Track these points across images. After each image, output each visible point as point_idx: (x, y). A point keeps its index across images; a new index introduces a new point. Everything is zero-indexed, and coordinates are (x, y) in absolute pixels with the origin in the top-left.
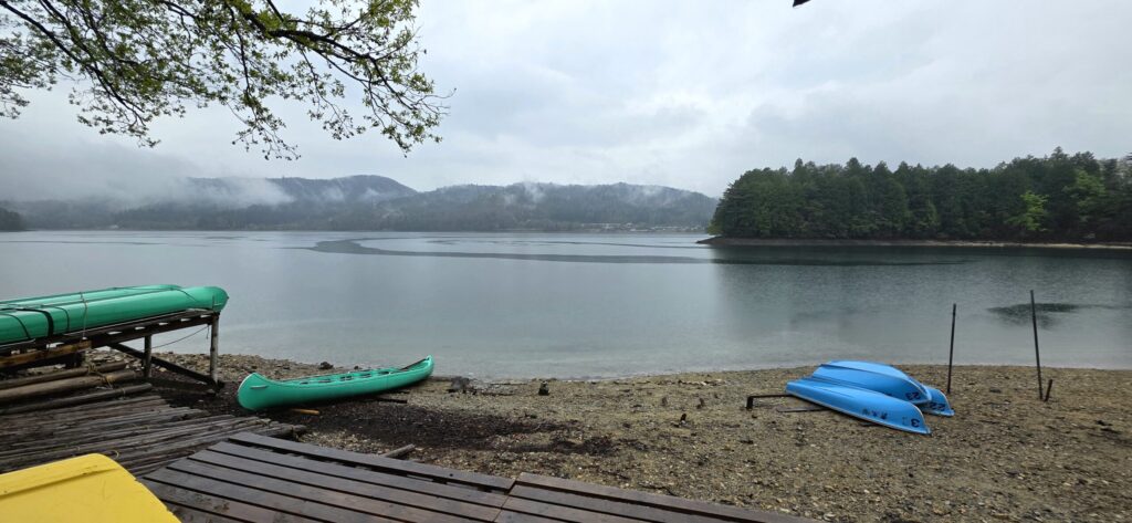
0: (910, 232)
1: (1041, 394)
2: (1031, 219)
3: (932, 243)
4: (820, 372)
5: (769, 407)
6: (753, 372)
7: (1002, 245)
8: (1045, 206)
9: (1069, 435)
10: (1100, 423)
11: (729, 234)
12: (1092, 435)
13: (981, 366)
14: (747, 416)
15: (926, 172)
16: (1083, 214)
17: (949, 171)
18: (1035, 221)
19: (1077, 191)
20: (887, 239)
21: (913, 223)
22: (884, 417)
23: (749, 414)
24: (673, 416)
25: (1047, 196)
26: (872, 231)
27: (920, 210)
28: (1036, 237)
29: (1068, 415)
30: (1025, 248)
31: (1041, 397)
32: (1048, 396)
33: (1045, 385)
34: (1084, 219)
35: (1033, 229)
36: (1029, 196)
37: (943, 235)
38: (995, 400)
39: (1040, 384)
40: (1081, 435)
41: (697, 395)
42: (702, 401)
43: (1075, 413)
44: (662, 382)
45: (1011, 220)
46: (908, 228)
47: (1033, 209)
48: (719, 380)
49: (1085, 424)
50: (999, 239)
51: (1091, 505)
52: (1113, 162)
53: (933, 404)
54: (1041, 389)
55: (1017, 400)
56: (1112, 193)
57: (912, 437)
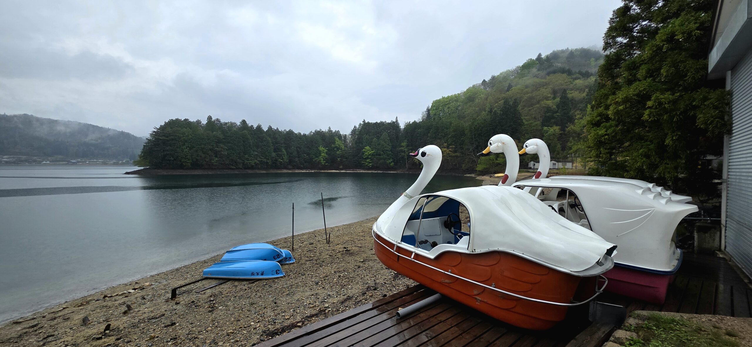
0: (276, 165)
1: (327, 241)
2: (322, 159)
3: (285, 171)
4: (226, 256)
5: (189, 292)
6: (177, 270)
7: (313, 171)
8: (327, 153)
9: (336, 257)
10: (345, 248)
11: (157, 166)
12: (342, 254)
13: (306, 233)
14: (172, 305)
15: (281, 132)
16: (338, 157)
17: (290, 133)
18: (324, 160)
19: (336, 147)
20: (264, 169)
21: (276, 160)
22: (262, 274)
23: (174, 302)
24: (95, 331)
25: (327, 148)
26: (256, 164)
27: (279, 153)
28: (324, 168)
29: (335, 248)
30: (321, 172)
31: (327, 242)
32: (329, 241)
33: (328, 236)
34: (339, 159)
35: (323, 164)
36: (321, 148)
37: (290, 167)
38: (311, 249)
39: (326, 236)
40: (339, 255)
41: (124, 303)
42: (129, 307)
43: (337, 246)
44: (84, 303)
45: (315, 159)
46: (274, 163)
47: (323, 154)
48: (147, 284)
49: (341, 250)
50: (311, 169)
51: (342, 286)
52: (346, 135)
53: (286, 259)
54: (327, 238)
55: (319, 246)
56: (346, 148)
57: (276, 280)
